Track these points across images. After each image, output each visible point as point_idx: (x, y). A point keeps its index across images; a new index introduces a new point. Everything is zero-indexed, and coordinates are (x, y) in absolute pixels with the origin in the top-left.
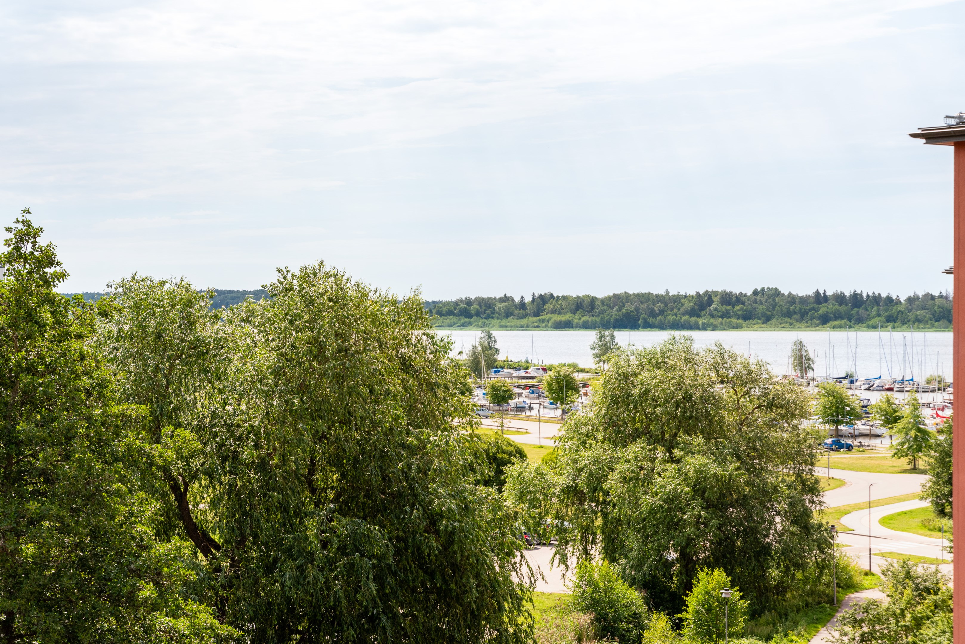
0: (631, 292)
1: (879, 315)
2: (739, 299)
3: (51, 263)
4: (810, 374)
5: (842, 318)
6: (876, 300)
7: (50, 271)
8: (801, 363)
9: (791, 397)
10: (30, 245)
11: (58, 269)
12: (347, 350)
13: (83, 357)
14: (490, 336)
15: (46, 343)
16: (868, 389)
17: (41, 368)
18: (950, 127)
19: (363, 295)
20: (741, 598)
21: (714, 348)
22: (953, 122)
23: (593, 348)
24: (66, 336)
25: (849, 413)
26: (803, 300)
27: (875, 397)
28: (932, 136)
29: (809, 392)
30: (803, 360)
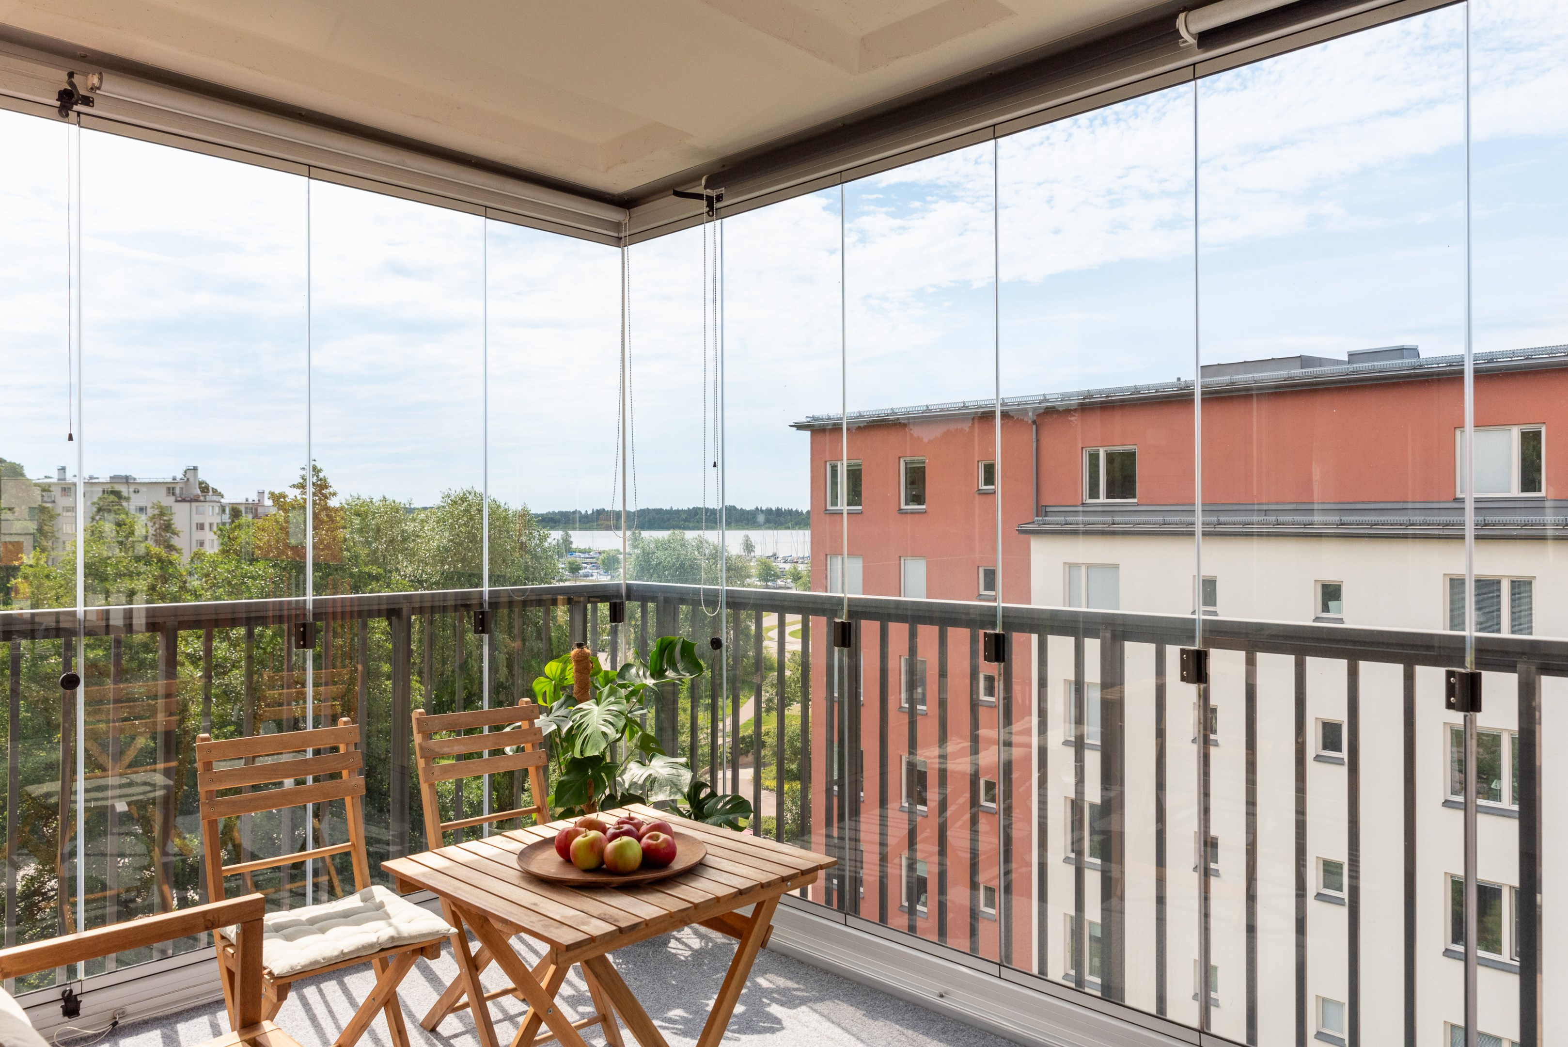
3: (327, 487)
4: (753, 554)
6: (790, 512)
7: (327, 492)
8: (747, 548)
9: (742, 566)
11: (331, 491)
13: (345, 540)
14: (567, 534)
18: (806, 422)
22: (809, 419)
25: (773, 575)
26: (749, 513)
27: (788, 567)
28: (800, 427)
29: (752, 564)
30: (749, 547)
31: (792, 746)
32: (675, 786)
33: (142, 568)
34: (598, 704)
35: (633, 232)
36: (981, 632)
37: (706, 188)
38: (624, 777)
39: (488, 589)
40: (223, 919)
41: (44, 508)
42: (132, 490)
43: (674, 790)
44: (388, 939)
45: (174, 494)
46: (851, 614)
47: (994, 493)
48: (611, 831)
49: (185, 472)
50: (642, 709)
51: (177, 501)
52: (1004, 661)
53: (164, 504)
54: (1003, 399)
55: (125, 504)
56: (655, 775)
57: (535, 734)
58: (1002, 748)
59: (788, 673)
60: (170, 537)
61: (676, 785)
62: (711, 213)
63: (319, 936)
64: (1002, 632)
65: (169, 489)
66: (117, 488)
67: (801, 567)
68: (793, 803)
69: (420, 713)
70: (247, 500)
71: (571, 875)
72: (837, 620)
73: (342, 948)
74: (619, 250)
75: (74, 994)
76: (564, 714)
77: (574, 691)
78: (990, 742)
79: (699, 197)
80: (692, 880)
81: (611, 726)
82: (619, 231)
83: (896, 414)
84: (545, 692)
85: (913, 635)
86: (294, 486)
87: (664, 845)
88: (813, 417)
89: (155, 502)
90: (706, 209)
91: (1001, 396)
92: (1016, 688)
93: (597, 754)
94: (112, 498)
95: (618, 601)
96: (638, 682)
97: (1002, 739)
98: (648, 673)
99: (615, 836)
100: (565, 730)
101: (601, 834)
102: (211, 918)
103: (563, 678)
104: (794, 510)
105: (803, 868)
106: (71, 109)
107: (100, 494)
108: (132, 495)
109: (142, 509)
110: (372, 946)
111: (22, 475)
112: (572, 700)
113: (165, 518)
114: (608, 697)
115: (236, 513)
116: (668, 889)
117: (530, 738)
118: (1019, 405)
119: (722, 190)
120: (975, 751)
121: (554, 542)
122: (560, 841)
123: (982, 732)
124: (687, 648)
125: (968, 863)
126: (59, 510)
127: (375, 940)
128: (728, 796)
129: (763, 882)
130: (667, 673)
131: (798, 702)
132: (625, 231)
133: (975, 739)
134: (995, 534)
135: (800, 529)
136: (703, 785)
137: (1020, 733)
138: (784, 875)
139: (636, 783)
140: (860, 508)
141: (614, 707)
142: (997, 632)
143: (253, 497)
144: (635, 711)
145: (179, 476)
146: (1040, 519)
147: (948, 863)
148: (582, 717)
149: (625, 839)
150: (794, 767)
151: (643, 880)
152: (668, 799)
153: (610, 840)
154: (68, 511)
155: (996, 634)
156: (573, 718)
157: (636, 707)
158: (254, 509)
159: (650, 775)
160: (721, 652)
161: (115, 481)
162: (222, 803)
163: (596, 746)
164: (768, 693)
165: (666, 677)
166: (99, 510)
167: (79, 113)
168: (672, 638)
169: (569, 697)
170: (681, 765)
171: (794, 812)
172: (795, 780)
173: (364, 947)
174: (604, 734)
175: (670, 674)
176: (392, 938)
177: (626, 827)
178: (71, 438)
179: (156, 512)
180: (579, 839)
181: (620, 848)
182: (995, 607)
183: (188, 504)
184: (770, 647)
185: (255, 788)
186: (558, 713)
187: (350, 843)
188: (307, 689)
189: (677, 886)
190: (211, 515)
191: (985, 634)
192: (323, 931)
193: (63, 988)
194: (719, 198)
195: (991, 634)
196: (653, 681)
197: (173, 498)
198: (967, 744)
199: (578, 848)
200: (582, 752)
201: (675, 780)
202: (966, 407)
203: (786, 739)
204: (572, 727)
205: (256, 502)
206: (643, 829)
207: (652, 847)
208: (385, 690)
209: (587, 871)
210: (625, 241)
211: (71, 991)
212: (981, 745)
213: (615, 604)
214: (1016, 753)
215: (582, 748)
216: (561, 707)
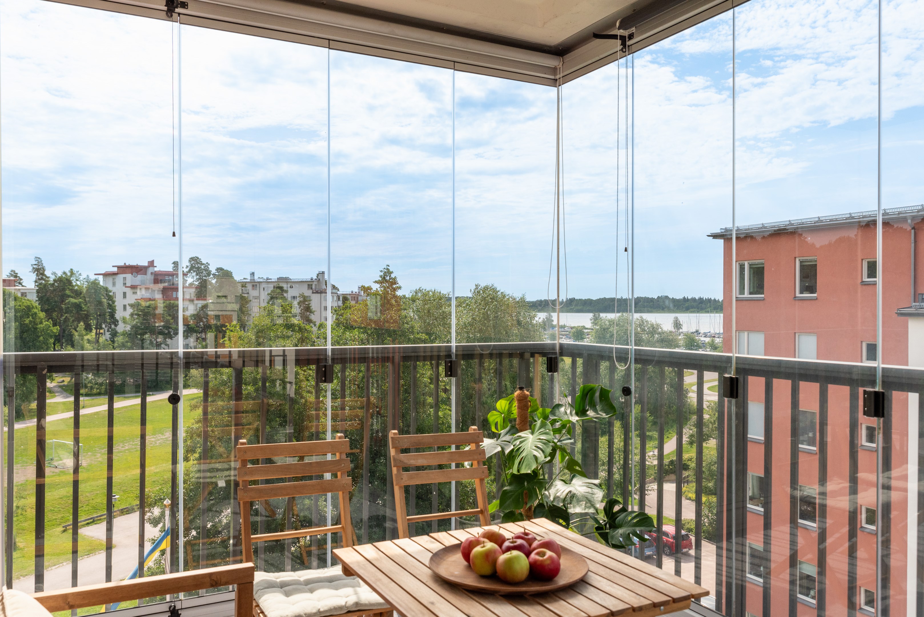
0: (607, 297)
1: (711, 307)
2: (652, 300)
3: (395, 283)
4: (681, 330)
5: (695, 308)
6: (709, 300)
7: (394, 286)
8: (677, 326)
9: (671, 337)
10: (388, 277)
11: (398, 285)
12: (497, 317)
13: (406, 317)
14: (550, 315)
15: (393, 312)
16: (705, 337)
17: (392, 321)
18: (722, 232)
19: (504, 296)
20: (650, 416)
21: (639, 318)
22: (723, 231)
23: (591, 320)
24: (400, 310)
25: (696, 346)
26: (678, 301)
27: (707, 340)
28: (715, 236)
29: (680, 337)
30: (677, 325)
31: (709, 470)
32: (590, 503)
33: (290, 333)
34: (532, 433)
35: (566, 73)
36: (861, 390)
37: (619, 28)
38: (550, 491)
39: (455, 344)
40: (224, 580)
41: (243, 297)
42: (289, 286)
43: (588, 505)
44: (353, 605)
45: (311, 288)
46: (738, 370)
47: (875, 284)
48: (507, 544)
49: (318, 275)
50: (570, 439)
51: (313, 293)
52: (883, 416)
53: (306, 294)
54: (884, 210)
55: (285, 295)
56: (574, 491)
57: (480, 454)
58: (880, 491)
59: (706, 417)
60: (309, 315)
61: (590, 501)
62: (624, 50)
63: (308, 595)
64: (881, 390)
65: (309, 285)
66: (281, 285)
67: (717, 340)
68: (709, 511)
69: (394, 434)
70: (352, 292)
71: (471, 581)
72: (727, 375)
73: (319, 607)
74: (556, 89)
75: (176, 608)
76: (508, 439)
77: (517, 423)
78: (869, 484)
79: (614, 37)
80: (572, 596)
81: (541, 452)
82: (555, 74)
83: (792, 224)
84: (497, 422)
85: (795, 392)
86: (376, 282)
87: (548, 562)
88: (726, 229)
89: (301, 293)
90: (620, 47)
91: (883, 207)
92: (895, 437)
93: (529, 472)
94: (278, 291)
95: (553, 356)
96: (565, 418)
97: (881, 481)
98: (574, 412)
99: (509, 549)
100: (507, 451)
101: (496, 546)
102: (215, 579)
103: (509, 411)
104: (713, 299)
105: (675, 596)
106: (173, 11)
107: (272, 289)
108: (289, 289)
109: (294, 298)
110: (341, 608)
111: (232, 277)
112: (514, 430)
113: (306, 303)
114: (540, 429)
115: (345, 299)
116: (549, 602)
117: (476, 457)
118: (899, 214)
119: (633, 30)
120: (854, 491)
121: (540, 321)
122: (464, 548)
123: (861, 475)
124: (604, 395)
125: (846, 586)
126: (251, 298)
127: (344, 604)
128: (635, 512)
129: (635, 606)
130: (588, 413)
131: (714, 438)
132: (560, 73)
133: (854, 480)
134: (875, 316)
135: (717, 312)
136: (616, 502)
137: (899, 478)
138: (656, 601)
139: (558, 497)
140: (763, 296)
141: (543, 437)
142: (877, 389)
143: (356, 290)
144: (564, 440)
145: (315, 277)
146: (918, 304)
147: (827, 582)
148: (521, 442)
149: (515, 553)
150: (711, 485)
151: (526, 592)
152: (583, 511)
153: (504, 552)
154: (256, 299)
155: (875, 392)
156: (514, 443)
157: (565, 438)
158: (355, 297)
159: (570, 492)
160: (631, 398)
161: (279, 281)
162: (252, 489)
163: (529, 466)
164: (688, 431)
165: (587, 415)
166: (272, 298)
167: (179, 14)
168: (592, 385)
169: (513, 427)
170: (595, 484)
171: (710, 518)
172: (712, 494)
173: (335, 609)
174: (536, 458)
175: (591, 413)
176: (357, 604)
177: (519, 541)
178: (174, 235)
179: (302, 299)
180: (478, 549)
181: (509, 562)
182: (875, 368)
183: (319, 294)
184: (692, 397)
185: (268, 481)
186: (504, 439)
187: (340, 526)
188: (328, 412)
189: (556, 601)
190: (330, 301)
191: (865, 392)
192: (312, 591)
193: (169, 604)
194: (631, 36)
195: (871, 392)
196: (577, 418)
197: (311, 291)
198: (847, 484)
199: (476, 556)
200: (518, 471)
201: (589, 497)
202: (853, 218)
203: (704, 464)
204: (513, 450)
205: (358, 293)
206: (535, 544)
207: (538, 563)
208: (429, 414)
209: (483, 577)
210: (560, 82)
211: (175, 606)
212: (860, 487)
213: (551, 358)
214: (895, 496)
215: (518, 467)
216: (506, 434)
